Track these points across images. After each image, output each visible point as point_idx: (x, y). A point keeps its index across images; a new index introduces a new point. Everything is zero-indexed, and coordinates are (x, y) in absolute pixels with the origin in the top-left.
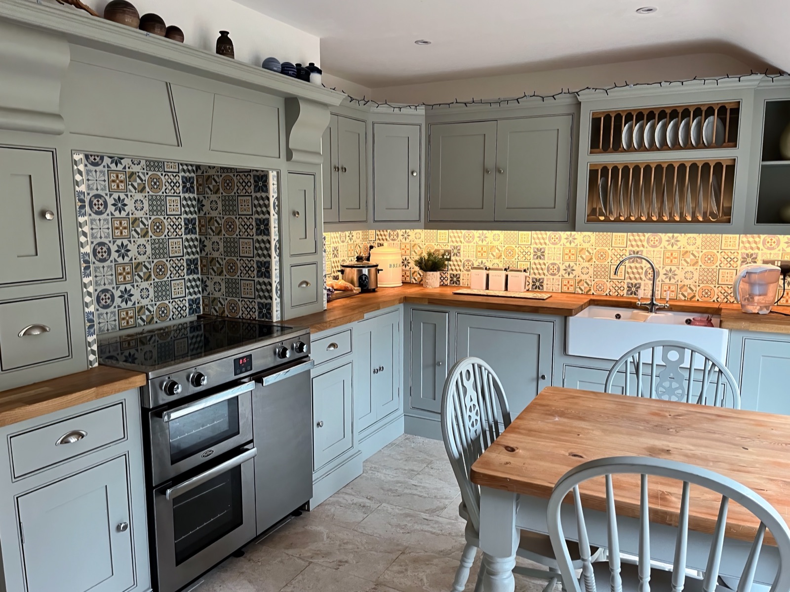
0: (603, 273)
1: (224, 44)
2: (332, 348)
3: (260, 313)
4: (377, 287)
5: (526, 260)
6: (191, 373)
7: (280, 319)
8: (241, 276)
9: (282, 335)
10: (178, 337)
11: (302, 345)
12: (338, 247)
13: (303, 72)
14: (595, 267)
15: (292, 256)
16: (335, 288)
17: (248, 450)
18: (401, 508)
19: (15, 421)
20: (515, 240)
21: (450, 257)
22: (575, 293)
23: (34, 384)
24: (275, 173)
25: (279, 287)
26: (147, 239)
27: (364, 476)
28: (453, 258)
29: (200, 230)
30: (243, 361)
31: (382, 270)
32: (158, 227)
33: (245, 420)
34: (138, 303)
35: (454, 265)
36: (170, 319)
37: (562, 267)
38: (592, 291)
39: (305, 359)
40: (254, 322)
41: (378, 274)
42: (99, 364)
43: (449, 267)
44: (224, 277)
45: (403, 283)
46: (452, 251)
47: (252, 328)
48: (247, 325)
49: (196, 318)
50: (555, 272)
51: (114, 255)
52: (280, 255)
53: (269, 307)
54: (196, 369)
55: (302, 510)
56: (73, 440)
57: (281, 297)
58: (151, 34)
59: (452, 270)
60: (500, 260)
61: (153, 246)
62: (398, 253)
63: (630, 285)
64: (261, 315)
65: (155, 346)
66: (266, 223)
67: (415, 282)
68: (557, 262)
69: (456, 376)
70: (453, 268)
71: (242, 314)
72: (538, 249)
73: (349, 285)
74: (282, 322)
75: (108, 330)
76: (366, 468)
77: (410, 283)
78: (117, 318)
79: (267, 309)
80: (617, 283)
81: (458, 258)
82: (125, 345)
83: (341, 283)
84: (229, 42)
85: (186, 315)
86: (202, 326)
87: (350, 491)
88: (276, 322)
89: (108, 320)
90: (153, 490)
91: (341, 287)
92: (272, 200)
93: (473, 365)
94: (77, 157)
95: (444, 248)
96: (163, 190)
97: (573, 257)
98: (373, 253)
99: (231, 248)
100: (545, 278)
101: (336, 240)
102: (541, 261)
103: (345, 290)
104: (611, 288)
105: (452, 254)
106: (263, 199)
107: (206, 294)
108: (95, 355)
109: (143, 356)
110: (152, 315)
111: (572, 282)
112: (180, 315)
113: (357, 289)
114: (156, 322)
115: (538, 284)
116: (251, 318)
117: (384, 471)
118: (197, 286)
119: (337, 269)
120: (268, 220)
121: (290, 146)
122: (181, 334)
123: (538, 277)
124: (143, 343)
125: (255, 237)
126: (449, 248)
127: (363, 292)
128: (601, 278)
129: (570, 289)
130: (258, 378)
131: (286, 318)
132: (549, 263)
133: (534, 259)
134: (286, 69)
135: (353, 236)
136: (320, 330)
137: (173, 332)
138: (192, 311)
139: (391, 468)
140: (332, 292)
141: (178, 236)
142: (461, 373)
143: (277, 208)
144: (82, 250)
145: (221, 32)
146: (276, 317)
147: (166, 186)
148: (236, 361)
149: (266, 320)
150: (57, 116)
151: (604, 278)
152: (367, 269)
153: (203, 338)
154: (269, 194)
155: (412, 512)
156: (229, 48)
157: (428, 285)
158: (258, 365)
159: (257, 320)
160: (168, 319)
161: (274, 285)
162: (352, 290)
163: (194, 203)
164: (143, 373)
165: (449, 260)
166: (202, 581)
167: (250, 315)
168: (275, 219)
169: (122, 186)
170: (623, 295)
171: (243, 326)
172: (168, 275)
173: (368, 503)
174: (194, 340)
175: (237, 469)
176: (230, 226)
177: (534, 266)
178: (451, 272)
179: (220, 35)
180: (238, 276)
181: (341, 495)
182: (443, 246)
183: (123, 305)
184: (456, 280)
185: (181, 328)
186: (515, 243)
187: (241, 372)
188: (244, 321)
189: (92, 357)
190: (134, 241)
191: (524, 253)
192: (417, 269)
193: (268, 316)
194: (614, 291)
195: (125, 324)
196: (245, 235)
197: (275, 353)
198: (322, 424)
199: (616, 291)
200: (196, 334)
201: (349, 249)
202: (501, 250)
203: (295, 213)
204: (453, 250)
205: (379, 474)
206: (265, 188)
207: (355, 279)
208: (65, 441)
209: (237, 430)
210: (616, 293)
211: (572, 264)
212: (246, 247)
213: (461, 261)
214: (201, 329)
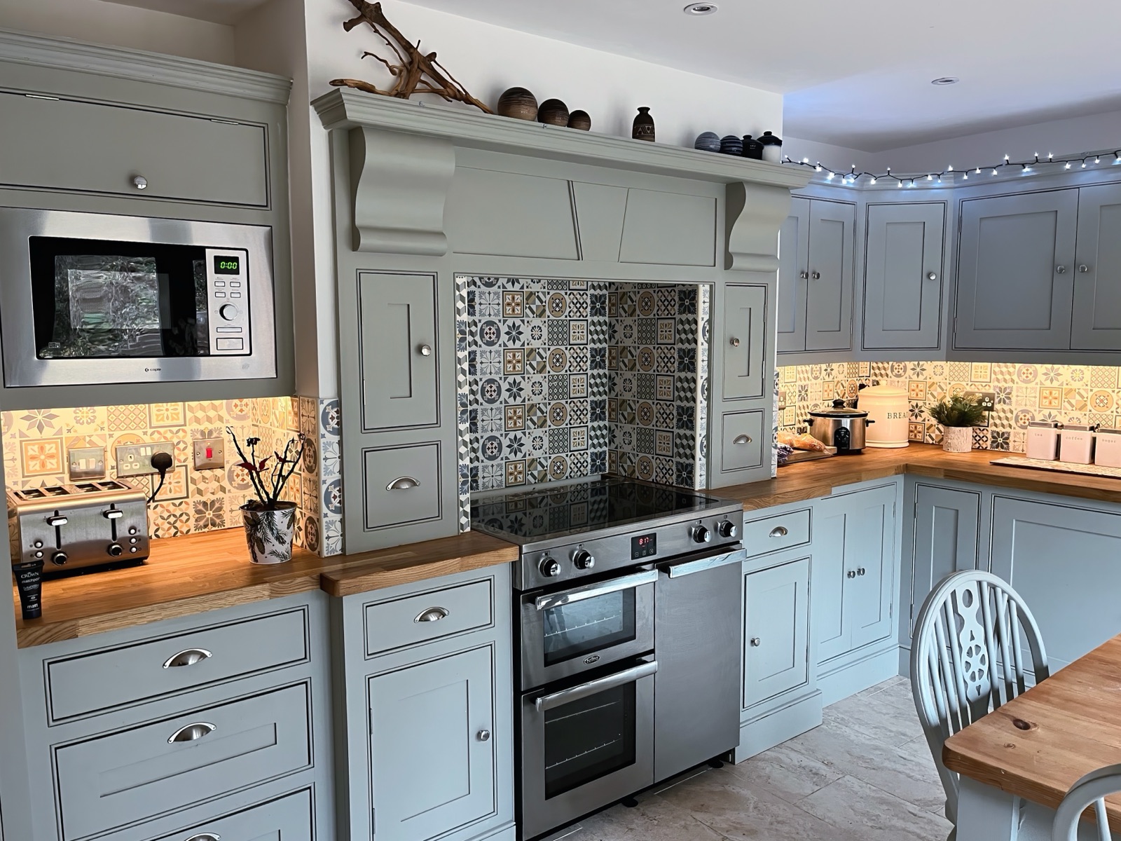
1: (644, 124)
2: (778, 535)
3: (678, 476)
4: (864, 447)
6: (576, 550)
7: (704, 487)
8: (657, 426)
9: (707, 508)
10: (576, 501)
11: (729, 526)
12: (808, 385)
13: (753, 147)
15: (725, 400)
16: (796, 446)
17: (645, 662)
18: (875, 788)
19: (372, 588)
20: (1112, 380)
21: (993, 404)
23: (400, 546)
24: (707, 287)
25: (705, 443)
26: (543, 375)
27: (823, 728)
29: (610, 363)
30: (643, 541)
31: (873, 422)
32: (558, 360)
33: (644, 621)
34: (529, 455)
35: (1000, 418)
36: (567, 477)
39: (733, 547)
40: (670, 488)
41: (866, 428)
42: (471, 529)
43: (991, 421)
44: (636, 426)
45: (909, 441)
46: (996, 395)
47: (667, 497)
48: (662, 492)
49: (599, 478)
51: (505, 395)
52: (708, 399)
53: (690, 469)
54: (580, 545)
55: (723, 760)
56: (433, 618)
57: (708, 456)
58: (549, 126)
59: (996, 425)
60: (1083, 413)
61: (551, 384)
62: (906, 396)
64: (680, 480)
65: (546, 510)
66: (692, 354)
67: (931, 442)
69: (944, 595)
70: (998, 422)
71: (656, 476)
73: (816, 442)
74: (707, 491)
75: (493, 486)
76: (830, 718)
77: (923, 443)
78: (504, 473)
79: (687, 471)
81: (1006, 407)
82: (512, 507)
83: (807, 439)
84: (650, 120)
85: (587, 474)
86: (607, 488)
87: (799, 747)
88: (700, 491)
89: (493, 476)
90: (523, 695)
91: (805, 444)
92: (701, 324)
93: (980, 583)
94: (459, 281)
95: (984, 391)
96: (567, 313)
98: (863, 396)
99: (647, 387)
101: (806, 375)
103: (811, 449)
105: (997, 400)
106: (689, 322)
107: (613, 447)
108: (468, 518)
109: (532, 521)
110: (545, 470)
112: (579, 473)
113: (830, 449)
114: (550, 480)
116: (667, 483)
117: (856, 727)
118: (603, 436)
119: (805, 418)
120: (694, 351)
121: (730, 250)
122: (579, 498)
124: (533, 507)
125: (677, 374)
126: (992, 391)
127: (840, 453)
130: (664, 566)
131: (714, 486)
134: (729, 146)
135: (832, 370)
136: (759, 506)
137: (569, 494)
138: (595, 468)
139: (867, 724)
140: (789, 451)
141: (581, 372)
142: (954, 594)
143: (707, 335)
144: (460, 391)
145: (639, 109)
146: (699, 483)
147: (570, 307)
148: (635, 540)
149: (686, 487)
150: (440, 234)
152: (848, 420)
153: (607, 504)
154: (697, 316)
155: (892, 798)
156: (648, 129)
157: (951, 447)
158: (665, 548)
159: (675, 486)
160: (565, 478)
161: (698, 440)
162: (820, 450)
163: (605, 328)
164: (516, 544)
165: (991, 409)
166: (580, 827)
167: (666, 478)
168: (704, 350)
169: (518, 310)
171: (656, 492)
172: (567, 421)
173: (824, 770)
174: (596, 506)
175: (631, 686)
176: (647, 359)
178: (994, 428)
179: (638, 113)
180: (653, 426)
181: (783, 750)
182: (980, 387)
183: (512, 457)
184: (1001, 442)
185: (580, 489)
186: (1112, 386)
187: (641, 556)
188: (658, 486)
189: (464, 520)
190: (529, 378)
192: (934, 421)
193: (689, 481)
195: (513, 481)
196: (664, 371)
197: (690, 533)
198: (759, 642)
200: (598, 498)
201: (826, 388)
202: (1085, 396)
203: (733, 341)
204: (998, 394)
205: (847, 729)
206: (693, 308)
207: (830, 431)
208: (424, 619)
209: (633, 634)
212: (665, 388)
213: (1011, 412)
214: (605, 494)
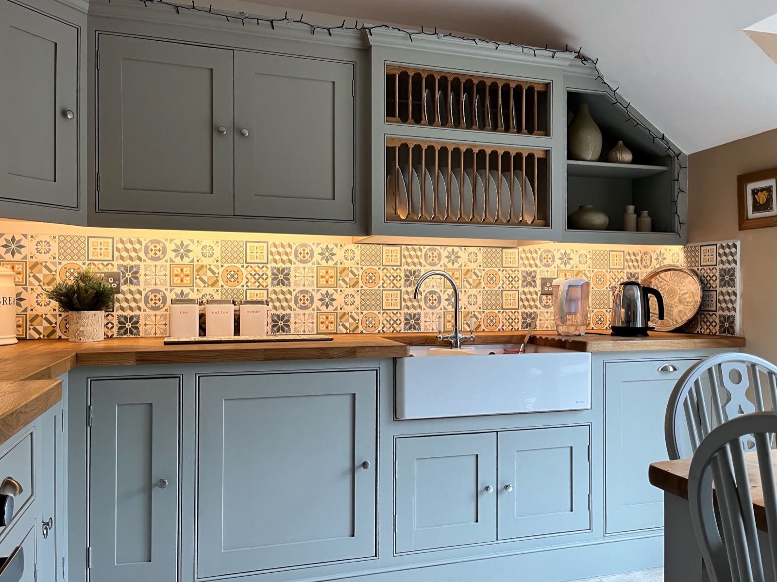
0: (373, 302)
5: (261, 287)
14: (362, 294)
21: (118, 285)
22: (336, 333)
28: (124, 288)
35: (127, 300)
37: (317, 296)
38: (361, 329)
43: (117, 305)
46: (121, 275)
50: (307, 303)
59: (122, 309)
60: (216, 289)
63: (408, 317)
68: (310, 289)
70: (125, 305)
72: (278, 269)
80: (392, 315)
81: (133, 288)
95: (105, 270)
97: (331, 281)
100: (292, 313)
102: (285, 289)
104: (385, 322)
105: (122, 281)
111: (331, 318)
115: (281, 323)
123: (280, 312)
126: (115, 270)
128: (370, 309)
129: (330, 328)
132: (297, 291)
133: (272, 285)
151: (376, 309)
170: (401, 330)
177: (274, 297)
182: (101, 267)
186: (241, 261)
191: (257, 277)
192: (42, 310)
194: (388, 326)
199: (392, 326)
202: (217, 272)
204: (123, 273)
210: (392, 329)
211: (331, 291)
